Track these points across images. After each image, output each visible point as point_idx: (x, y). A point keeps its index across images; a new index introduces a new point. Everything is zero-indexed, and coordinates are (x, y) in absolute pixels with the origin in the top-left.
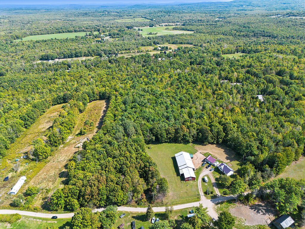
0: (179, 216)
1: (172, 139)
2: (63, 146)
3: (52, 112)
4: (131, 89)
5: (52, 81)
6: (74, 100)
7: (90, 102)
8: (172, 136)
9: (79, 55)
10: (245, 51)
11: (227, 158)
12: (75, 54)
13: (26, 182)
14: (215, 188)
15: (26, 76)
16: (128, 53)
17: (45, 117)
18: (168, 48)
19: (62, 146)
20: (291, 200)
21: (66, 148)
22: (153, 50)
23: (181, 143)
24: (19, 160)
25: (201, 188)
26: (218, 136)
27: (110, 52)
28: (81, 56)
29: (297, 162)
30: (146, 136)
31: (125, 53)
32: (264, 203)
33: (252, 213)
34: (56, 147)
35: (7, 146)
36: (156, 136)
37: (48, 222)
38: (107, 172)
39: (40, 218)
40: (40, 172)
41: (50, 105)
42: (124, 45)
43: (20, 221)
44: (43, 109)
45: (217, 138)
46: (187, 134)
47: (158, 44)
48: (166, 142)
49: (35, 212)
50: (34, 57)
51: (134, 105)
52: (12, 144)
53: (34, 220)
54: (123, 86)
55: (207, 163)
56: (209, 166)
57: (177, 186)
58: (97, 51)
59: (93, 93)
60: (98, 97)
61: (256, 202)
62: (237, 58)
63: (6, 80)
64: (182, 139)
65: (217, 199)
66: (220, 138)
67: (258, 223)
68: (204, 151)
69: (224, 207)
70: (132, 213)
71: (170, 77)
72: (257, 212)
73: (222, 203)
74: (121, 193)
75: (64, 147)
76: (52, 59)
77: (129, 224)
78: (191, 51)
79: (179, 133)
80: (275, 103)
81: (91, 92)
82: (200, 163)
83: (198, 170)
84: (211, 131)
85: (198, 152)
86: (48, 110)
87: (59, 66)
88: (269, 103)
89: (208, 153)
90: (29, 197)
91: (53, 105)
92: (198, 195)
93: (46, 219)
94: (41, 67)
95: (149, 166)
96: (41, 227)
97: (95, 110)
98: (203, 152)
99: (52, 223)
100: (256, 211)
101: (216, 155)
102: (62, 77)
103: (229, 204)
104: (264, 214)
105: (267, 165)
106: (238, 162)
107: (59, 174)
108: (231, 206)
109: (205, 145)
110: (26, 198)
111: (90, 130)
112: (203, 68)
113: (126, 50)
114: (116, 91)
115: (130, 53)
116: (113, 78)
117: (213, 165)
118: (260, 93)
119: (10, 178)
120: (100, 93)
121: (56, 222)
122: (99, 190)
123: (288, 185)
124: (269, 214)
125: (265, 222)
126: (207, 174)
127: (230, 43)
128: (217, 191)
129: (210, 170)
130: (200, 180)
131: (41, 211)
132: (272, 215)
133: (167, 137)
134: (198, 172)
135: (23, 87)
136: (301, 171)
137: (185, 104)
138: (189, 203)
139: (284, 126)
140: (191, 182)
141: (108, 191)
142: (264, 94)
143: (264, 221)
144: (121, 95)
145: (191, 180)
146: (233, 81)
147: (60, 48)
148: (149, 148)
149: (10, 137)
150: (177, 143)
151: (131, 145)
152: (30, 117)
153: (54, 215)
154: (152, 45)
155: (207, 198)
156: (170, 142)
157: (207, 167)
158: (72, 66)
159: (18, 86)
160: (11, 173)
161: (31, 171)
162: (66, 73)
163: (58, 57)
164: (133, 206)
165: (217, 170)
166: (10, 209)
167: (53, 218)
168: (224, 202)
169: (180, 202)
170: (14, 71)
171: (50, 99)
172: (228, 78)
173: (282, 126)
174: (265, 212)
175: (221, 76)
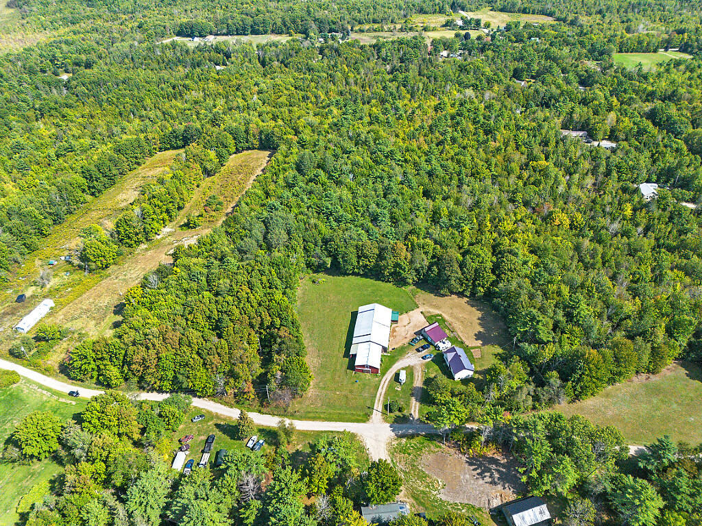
0: (309, 443)
1: (371, 270)
2: (146, 246)
3: (153, 166)
4: (330, 131)
5: (177, 92)
6: (198, 145)
7: (237, 151)
8: (370, 262)
9: (261, 29)
10: (691, 46)
11: (479, 336)
12: (252, 27)
13: (52, 312)
14: (413, 399)
15: (131, 74)
16: (375, 31)
17: (136, 176)
18: (482, 25)
19: (143, 246)
20: (555, 469)
21: (149, 253)
22: (443, 26)
23: (388, 281)
24: (56, 263)
25: (383, 393)
26: (476, 280)
27: (333, 26)
28: (266, 32)
29: (651, 376)
30: (312, 253)
31: (368, 31)
32: (507, 457)
33: (467, 474)
34: (129, 246)
35: (42, 230)
36: (335, 258)
37: (61, 400)
38: (189, 323)
39: (49, 390)
40: (84, 296)
41: (155, 149)
42: (375, 9)
43: (14, 386)
44: (136, 158)
45: (473, 284)
46: (405, 264)
47: (463, 9)
48: (354, 274)
49: (46, 375)
50: (164, 28)
51: (315, 176)
52: (57, 227)
53: (39, 390)
54: (316, 120)
55: (425, 339)
56: (424, 348)
57: (334, 379)
58: (302, 21)
59: (247, 132)
60: (255, 142)
61: (490, 452)
62: (645, 69)
63: (87, 81)
64: (391, 274)
65: (407, 425)
66: (479, 284)
67: (469, 500)
68: (431, 310)
69: (412, 447)
70: (218, 416)
71: (436, 109)
72: (478, 474)
73: (412, 436)
74: (201, 373)
75: (146, 250)
76: (201, 36)
77: (204, 438)
78: (538, 35)
79: (385, 259)
80: (676, 213)
81: (243, 128)
82: (408, 336)
83: (395, 352)
84: (462, 265)
85: (418, 310)
86: (149, 161)
87: (206, 54)
88: (664, 210)
89: (440, 315)
90: (43, 343)
91: (160, 150)
92: (369, 408)
93: (59, 394)
94: (169, 54)
95: (281, 325)
96: (45, 407)
97: (239, 173)
98: (429, 312)
99: (67, 404)
100: (479, 471)
101: (457, 325)
102: (201, 84)
103: (426, 443)
104: (493, 483)
105: (555, 373)
106: (500, 351)
107: (115, 307)
108: (429, 446)
109: (443, 296)
110: (37, 345)
111: (211, 219)
112: (537, 91)
113: (375, 21)
114: (297, 132)
115: (382, 31)
116: (305, 98)
117: (436, 347)
118: (654, 178)
119: (29, 298)
120: (261, 132)
121: (74, 403)
122: (159, 359)
123: (567, 433)
124: (506, 485)
125: (487, 502)
126: (411, 364)
127: (660, 19)
128: (415, 407)
129: (422, 358)
130: (390, 375)
131: (57, 376)
132: (512, 490)
133: (358, 262)
134: (393, 357)
135: (115, 100)
136: (650, 402)
137: (435, 187)
138: (342, 421)
139: (661, 281)
140: (368, 376)
141: (178, 364)
142: (666, 182)
143: (484, 499)
144: (302, 144)
145: (368, 372)
146: (600, 136)
147: (227, 7)
148: (314, 282)
149: (51, 211)
150: (380, 280)
151: (262, 273)
152: (103, 173)
153: (74, 389)
154: (444, 13)
155: (385, 420)
156: (365, 276)
157: (421, 349)
158: (233, 59)
159: (105, 98)
160: (34, 288)
161: (70, 289)
162: (212, 74)
163: (215, 30)
164: (226, 404)
165: (439, 359)
166: (7, 359)
167: (71, 394)
168: (418, 435)
169: (322, 416)
170: (112, 59)
171: (157, 136)
172: (588, 125)
173: (658, 279)
174: (499, 479)
175: (571, 117)
